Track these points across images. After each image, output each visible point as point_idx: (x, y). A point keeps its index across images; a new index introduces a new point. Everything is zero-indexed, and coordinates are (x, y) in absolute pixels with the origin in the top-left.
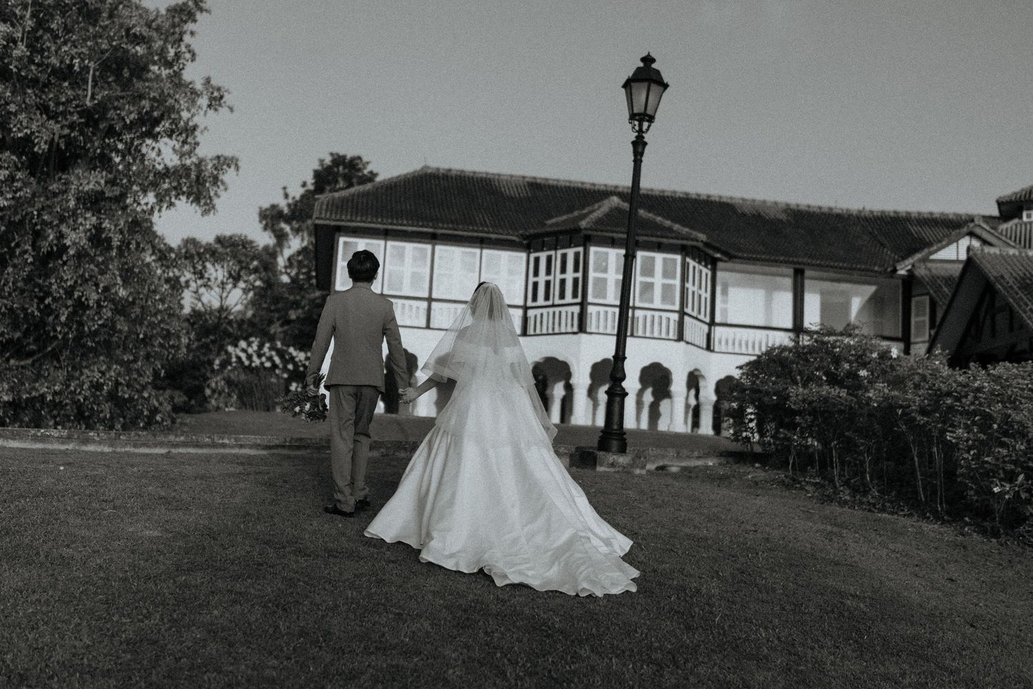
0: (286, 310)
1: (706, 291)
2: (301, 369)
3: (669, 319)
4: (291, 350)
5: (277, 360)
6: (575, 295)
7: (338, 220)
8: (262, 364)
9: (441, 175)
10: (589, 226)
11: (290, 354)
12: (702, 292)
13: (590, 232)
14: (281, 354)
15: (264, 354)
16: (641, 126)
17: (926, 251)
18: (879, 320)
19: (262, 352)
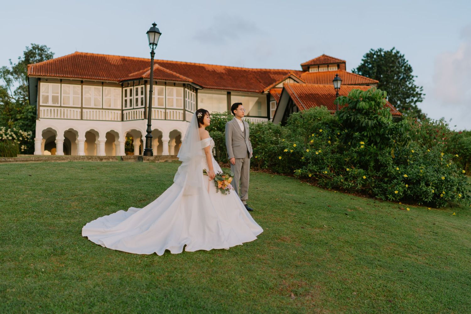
0: (16, 114)
1: (194, 101)
2: (26, 139)
3: (180, 112)
4: (21, 131)
5: (14, 136)
6: (142, 104)
7: (39, 76)
8: (8, 138)
9: (83, 55)
10: (146, 77)
11: (21, 133)
12: (192, 102)
13: (146, 79)
14: (16, 133)
15: (8, 134)
16: (153, 47)
17: (274, 84)
18: (259, 110)
19: (7, 133)
